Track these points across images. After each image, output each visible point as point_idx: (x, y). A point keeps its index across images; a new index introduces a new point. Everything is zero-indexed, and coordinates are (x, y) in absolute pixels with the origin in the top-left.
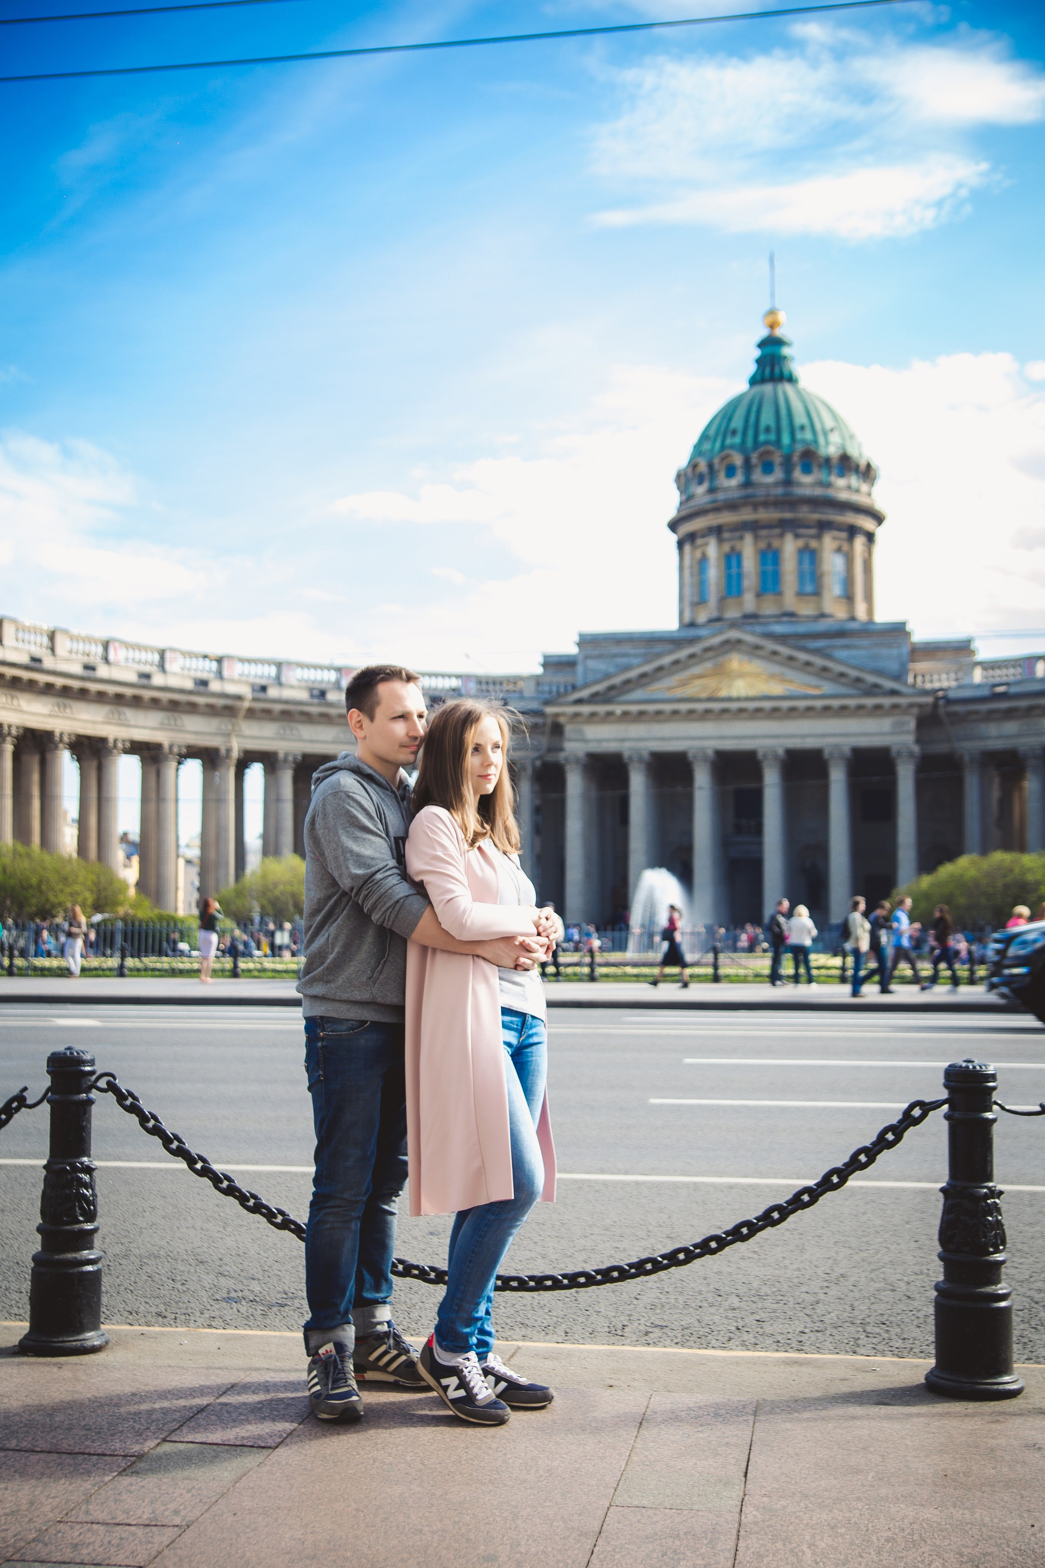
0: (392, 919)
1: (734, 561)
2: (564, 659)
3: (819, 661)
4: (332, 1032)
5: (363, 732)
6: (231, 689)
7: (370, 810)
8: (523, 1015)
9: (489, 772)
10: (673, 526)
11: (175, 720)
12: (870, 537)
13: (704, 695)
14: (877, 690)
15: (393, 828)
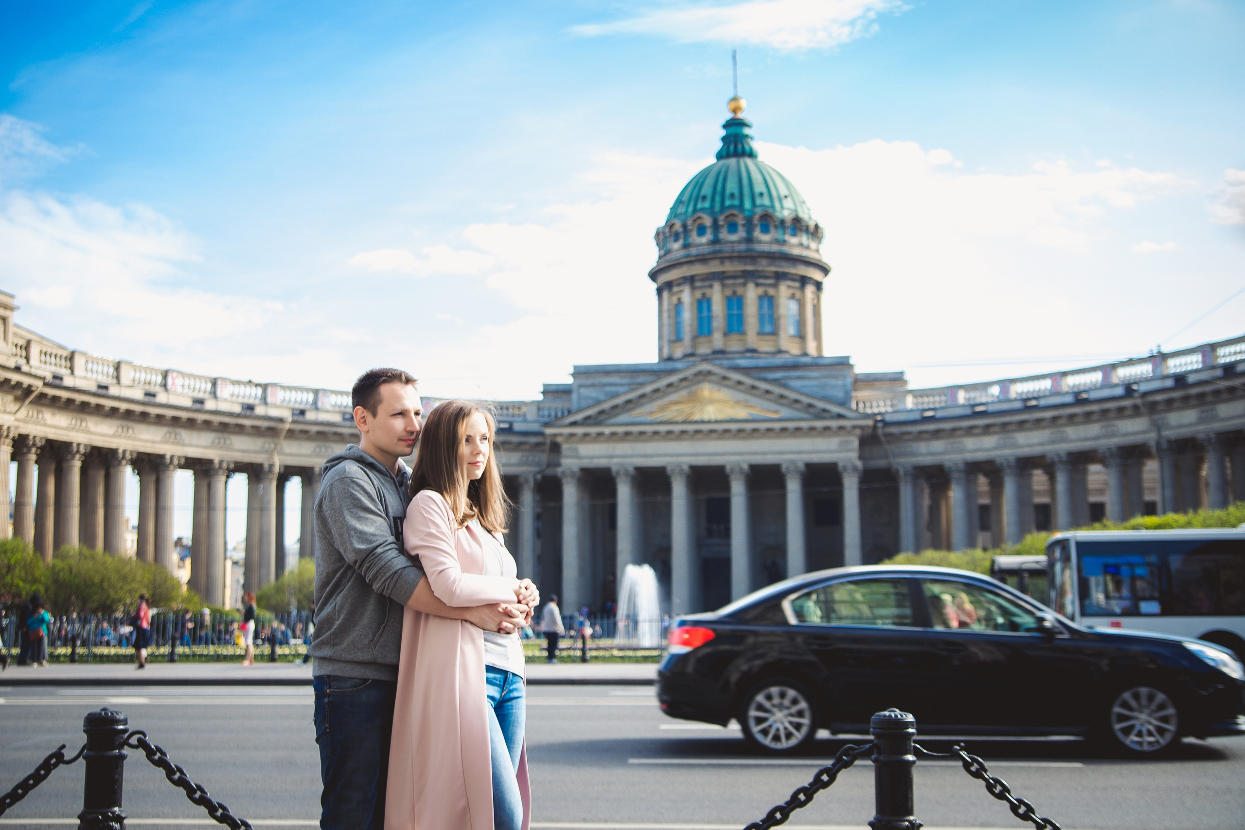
0: (390, 588)
1: (705, 305)
2: (561, 388)
3: (777, 390)
4: (337, 688)
5: (366, 426)
6: (274, 413)
7: (371, 492)
8: (505, 673)
9: (478, 460)
10: (653, 275)
11: (225, 440)
12: (819, 286)
13: (680, 418)
14: (826, 415)
15: (392, 509)
